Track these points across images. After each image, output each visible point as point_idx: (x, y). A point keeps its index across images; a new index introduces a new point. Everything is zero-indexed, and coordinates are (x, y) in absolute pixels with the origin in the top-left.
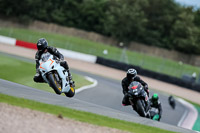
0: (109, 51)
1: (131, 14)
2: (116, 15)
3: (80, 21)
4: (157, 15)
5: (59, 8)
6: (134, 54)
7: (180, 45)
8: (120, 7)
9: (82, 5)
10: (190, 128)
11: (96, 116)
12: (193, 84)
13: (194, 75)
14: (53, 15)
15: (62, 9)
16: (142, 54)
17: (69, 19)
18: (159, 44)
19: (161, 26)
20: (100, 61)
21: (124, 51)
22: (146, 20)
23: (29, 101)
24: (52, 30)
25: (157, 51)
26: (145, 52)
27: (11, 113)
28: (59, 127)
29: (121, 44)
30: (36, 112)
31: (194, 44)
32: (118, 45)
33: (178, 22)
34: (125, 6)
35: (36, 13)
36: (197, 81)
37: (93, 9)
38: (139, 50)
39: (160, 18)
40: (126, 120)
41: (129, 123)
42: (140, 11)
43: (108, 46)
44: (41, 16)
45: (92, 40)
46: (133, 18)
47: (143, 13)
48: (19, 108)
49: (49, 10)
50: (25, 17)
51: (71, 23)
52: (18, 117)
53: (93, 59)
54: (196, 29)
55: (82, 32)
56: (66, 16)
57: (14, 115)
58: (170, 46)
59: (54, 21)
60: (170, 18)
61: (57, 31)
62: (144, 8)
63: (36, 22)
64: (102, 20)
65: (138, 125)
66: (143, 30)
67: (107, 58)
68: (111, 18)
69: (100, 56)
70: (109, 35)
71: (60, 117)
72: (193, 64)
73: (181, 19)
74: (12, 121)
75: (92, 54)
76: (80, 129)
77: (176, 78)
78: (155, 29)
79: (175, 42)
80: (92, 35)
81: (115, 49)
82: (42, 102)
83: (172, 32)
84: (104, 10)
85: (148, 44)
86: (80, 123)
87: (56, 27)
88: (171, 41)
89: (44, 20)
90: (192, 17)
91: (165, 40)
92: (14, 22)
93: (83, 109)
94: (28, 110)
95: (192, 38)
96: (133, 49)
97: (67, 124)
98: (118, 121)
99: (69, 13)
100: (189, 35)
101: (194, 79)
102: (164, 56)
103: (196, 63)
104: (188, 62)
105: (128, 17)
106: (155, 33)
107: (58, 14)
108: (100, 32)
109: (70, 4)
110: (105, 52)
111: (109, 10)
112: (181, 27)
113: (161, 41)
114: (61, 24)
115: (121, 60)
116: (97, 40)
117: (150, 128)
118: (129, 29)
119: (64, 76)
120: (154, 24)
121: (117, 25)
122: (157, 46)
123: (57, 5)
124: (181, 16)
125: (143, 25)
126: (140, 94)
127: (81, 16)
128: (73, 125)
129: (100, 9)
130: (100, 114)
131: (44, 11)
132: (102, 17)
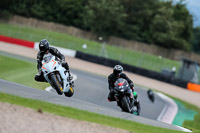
0: (88, 45)
1: (110, 8)
2: (95, 9)
3: (59, 15)
4: (137, 10)
7: (159, 39)
10: (170, 122)
12: (173, 79)
13: (174, 69)
14: (32, 9)
16: (121, 48)
17: (48, 14)
18: (139, 38)
21: (104, 46)
22: (125, 15)
24: (32, 24)
25: (137, 45)
26: (124, 46)
28: (39, 122)
29: (101, 39)
31: (173, 38)
32: (97, 40)
33: (158, 16)
35: (15, 8)
36: (177, 76)
38: (118, 44)
39: (140, 12)
40: (106, 114)
41: (109, 118)
43: (87, 41)
44: (20, 11)
45: (71, 35)
46: (113, 12)
47: (122, 7)
49: (29, 5)
50: (5, 12)
51: (51, 17)
53: (72, 53)
54: (176, 23)
55: (62, 26)
56: (46, 11)
58: (150, 40)
59: (33, 16)
60: (150, 12)
61: (36, 26)
62: (123, 3)
64: (81, 15)
65: (118, 120)
66: (122, 24)
67: (86, 52)
68: (91, 12)
69: (80, 50)
70: (88, 29)
71: (40, 111)
72: (173, 59)
73: (161, 13)
75: (72, 49)
76: (60, 124)
77: (155, 73)
78: (134, 23)
79: (154, 36)
80: (72, 30)
81: (95, 43)
82: (22, 96)
83: (151, 27)
84: (84, 5)
85: (128, 38)
86: (59, 117)
87: (35, 21)
88: (151, 35)
89: (23, 15)
90: (172, 12)
91: (144, 34)
95: (171, 32)
96: (112, 44)
97: (47, 118)
98: (97, 115)
100: (168, 29)
101: (174, 73)
102: (144, 51)
103: (176, 57)
104: (167, 57)
105: (107, 11)
106: (135, 27)
107: (37, 8)
108: (79, 26)
110: (85, 46)
111: (88, 4)
112: (161, 21)
113: (140, 36)
114: (40, 18)
115: (100, 55)
117: (129, 122)
118: (108, 24)
119: (65, 77)
120: (134, 19)
121: (97, 19)
122: (136, 40)
124: (160, 10)
125: (122, 19)
126: (126, 91)
127: (60, 10)
128: (53, 120)
129: (79, 3)
131: (24, 6)
132: (82, 11)
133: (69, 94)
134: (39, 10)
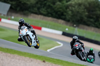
0: (68, 29)
1: (80, 10)
2: (72, 11)
3: (54, 14)
5: (44, 7)
6: (81, 30)
8: (74, 7)
9: (55, 6)
11: (62, 61)
14: (40, 11)
15: (45, 8)
16: (85, 30)
17: (49, 13)
18: (93, 25)
19: (94, 17)
20: (64, 34)
21: (76, 29)
22: (87, 13)
23: (28, 53)
25: (93, 29)
27: (19, 60)
29: (75, 25)
30: (32, 59)
32: (73, 26)
34: (76, 7)
35: (32, 10)
37: (61, 8)
38: (83, 28)
39: (94, 13)
42: (84, 9)
43: (68, 26)
44: (34, 11)
45: (60, 23)
47: (86, 10)
48: (23, 57)
49: (39, 9)
50: (27, 12)
51: (50, 15)
52: (23, 62)
53: (61, 33)
55: (55, 19)
56: (47, 11)
57: (20, 61)
59: (41, 14)
62: (86, 8)
63: (32, 14)
64: (65, 14)
66: (85, 18)
68: (70, 12)
69: (64, 31)
70: (68, 21)
71: (44, 61)
74: (20, 64)
75: (60, 30)
78: (91, 18)
80: (61, 21)
81: (72, 28)
82: (35, 54)
84: (66, 9)
85: (88, 25)
87: (42, 17)
89: (36, 13)
91: (96, 23)
92: (21, 14)
93: (55, 58)
94: (28, 58)
96: (81, 28)
97: (47, 65)
99: (49, 10)
102: (96, 31)
105: (78, 12)
106: (92, 20)
107: (43, 10)
108: (64, 19)
109: (49, 6)
110: (67, 29)
111: (69, 8)
113: (94, 24)
114: (45, 15)
116: (63, 24)
118: (79, 18)
119: (33, 38)
120: (91, 16)
121: (73, 16)
122: (93, 26)
123: (43, 6)
127: (55, 11)
129: (64, 8)
130: (64, 60)
131: (36, 9)
133: (37, 47)
134: (44, 11)
